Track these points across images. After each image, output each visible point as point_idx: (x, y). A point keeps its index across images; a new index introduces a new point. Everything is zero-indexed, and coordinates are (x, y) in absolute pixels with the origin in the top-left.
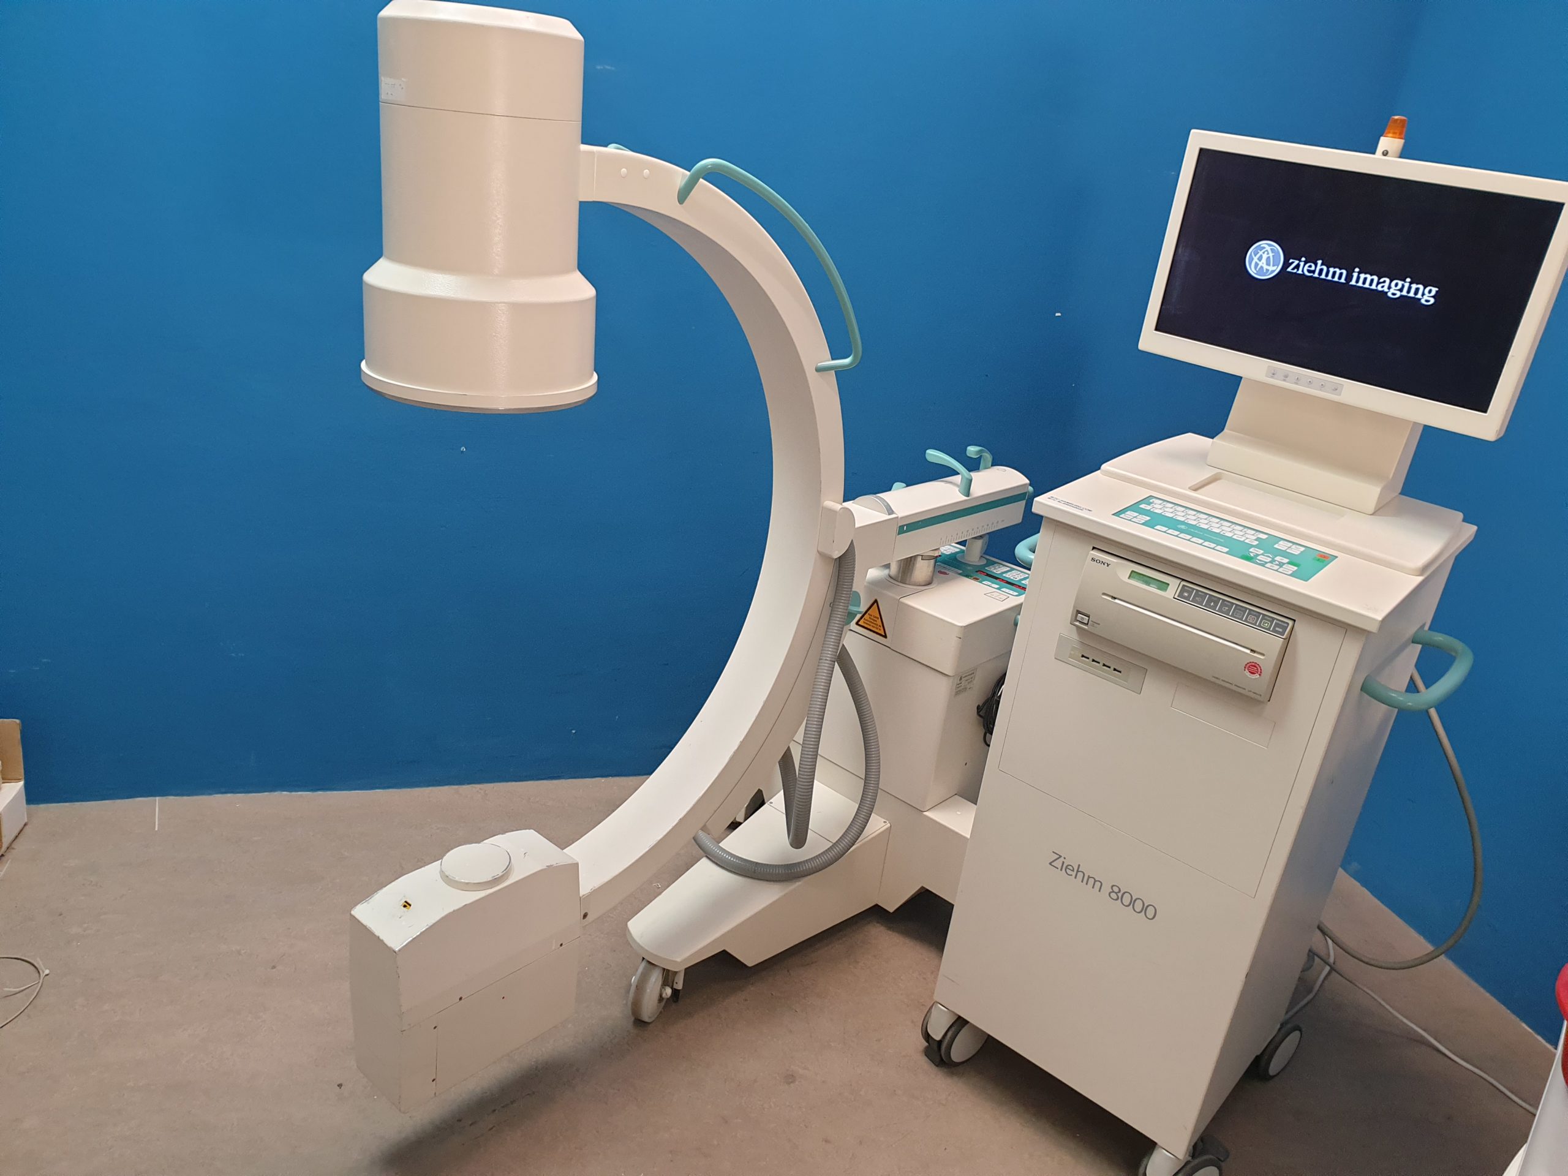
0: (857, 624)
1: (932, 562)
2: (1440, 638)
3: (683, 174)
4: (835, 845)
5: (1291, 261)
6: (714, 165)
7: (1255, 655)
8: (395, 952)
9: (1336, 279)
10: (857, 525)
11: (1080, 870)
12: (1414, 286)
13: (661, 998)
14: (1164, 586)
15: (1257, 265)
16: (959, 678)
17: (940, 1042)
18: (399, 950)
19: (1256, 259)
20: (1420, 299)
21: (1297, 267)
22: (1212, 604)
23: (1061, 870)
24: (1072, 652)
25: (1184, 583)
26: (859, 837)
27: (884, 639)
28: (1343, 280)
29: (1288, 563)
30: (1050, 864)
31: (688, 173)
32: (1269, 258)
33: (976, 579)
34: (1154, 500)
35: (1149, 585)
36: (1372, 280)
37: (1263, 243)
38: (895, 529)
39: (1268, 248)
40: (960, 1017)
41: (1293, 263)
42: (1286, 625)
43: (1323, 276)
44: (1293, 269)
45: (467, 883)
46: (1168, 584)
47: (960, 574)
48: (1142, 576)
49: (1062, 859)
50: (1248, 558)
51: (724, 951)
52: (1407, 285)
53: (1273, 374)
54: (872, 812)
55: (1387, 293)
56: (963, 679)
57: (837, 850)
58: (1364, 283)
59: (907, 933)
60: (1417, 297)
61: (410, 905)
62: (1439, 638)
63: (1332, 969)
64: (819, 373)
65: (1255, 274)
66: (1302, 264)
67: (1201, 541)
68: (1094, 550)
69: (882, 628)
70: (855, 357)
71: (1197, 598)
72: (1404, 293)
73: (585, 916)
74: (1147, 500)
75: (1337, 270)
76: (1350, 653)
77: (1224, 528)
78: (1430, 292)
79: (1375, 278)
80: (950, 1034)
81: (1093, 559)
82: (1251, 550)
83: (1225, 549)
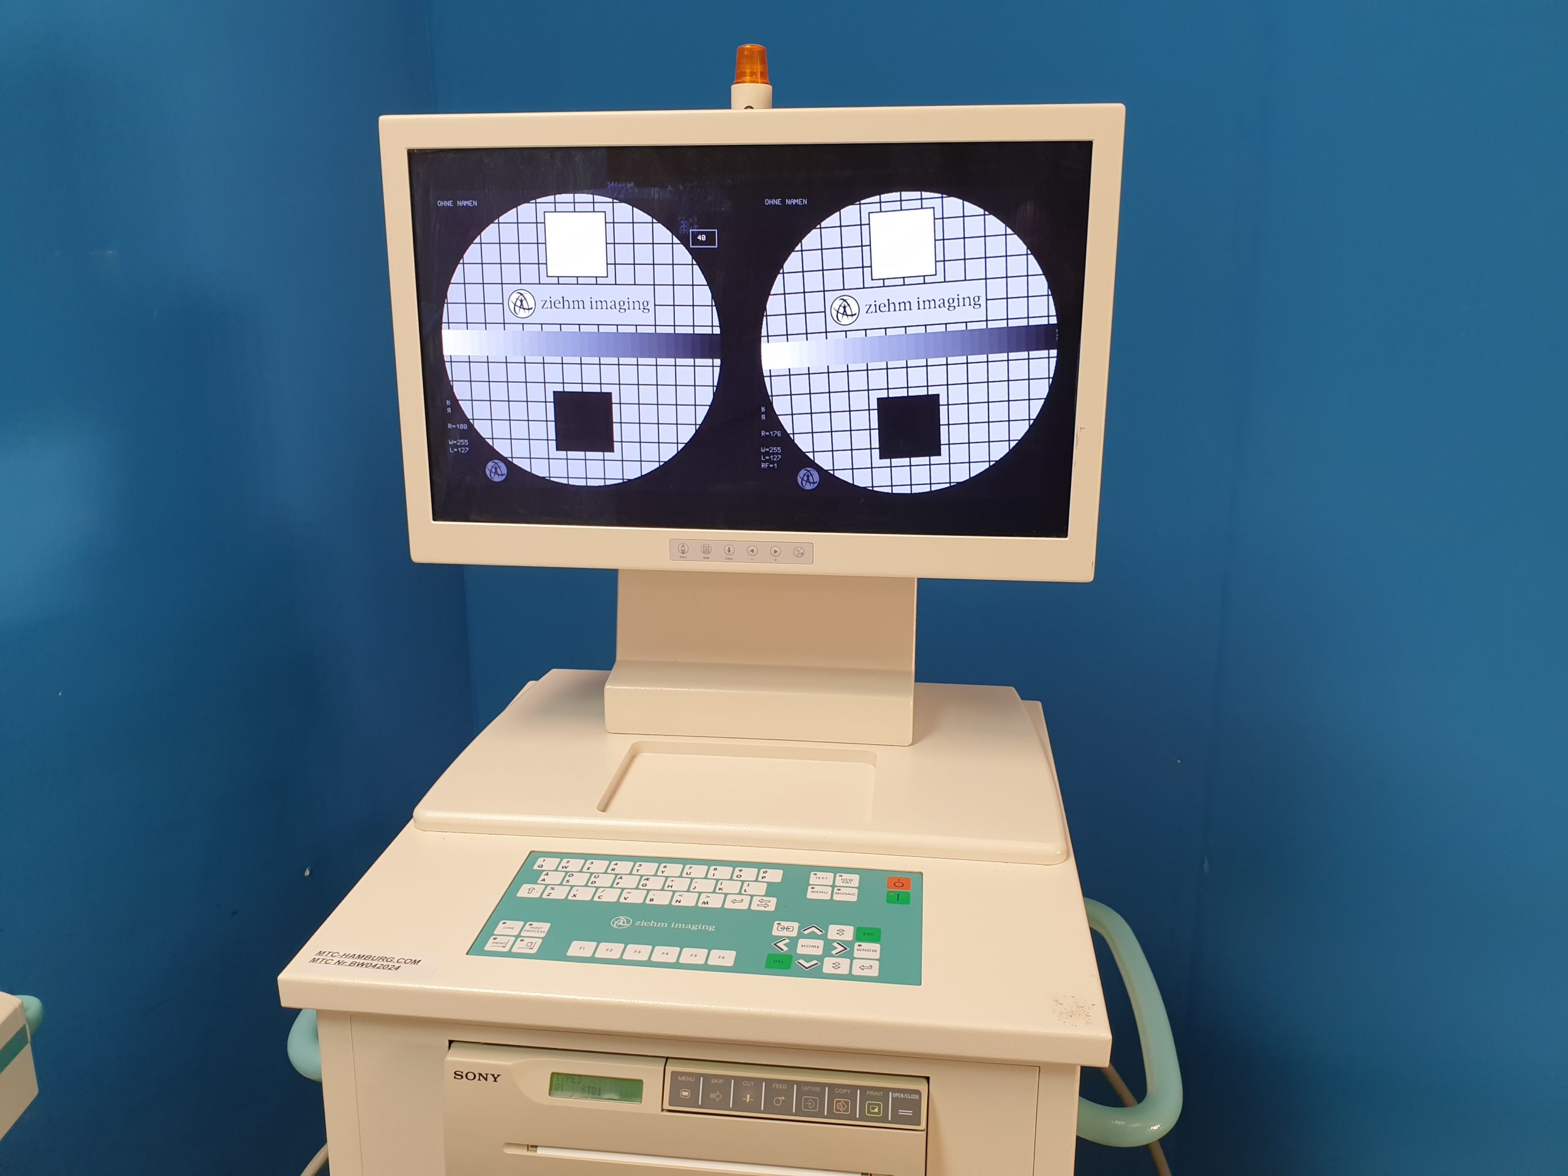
14: (630, 1089)
22: (746, 1098)
25: (670, 1065)
29: (857, 937)
34: (541, 862)
35: (599, 1099)
42: (916, 1097)
46: (640, 1081)
48: (577, 1081)
50: (782, 963)
53: (683, 552)
67: (673, 954)
68: (453, 1052)
71: (712, 1096)
77: (698, 886)
81: (458, 1075)
82: (774, 933)
83: (728, 957)
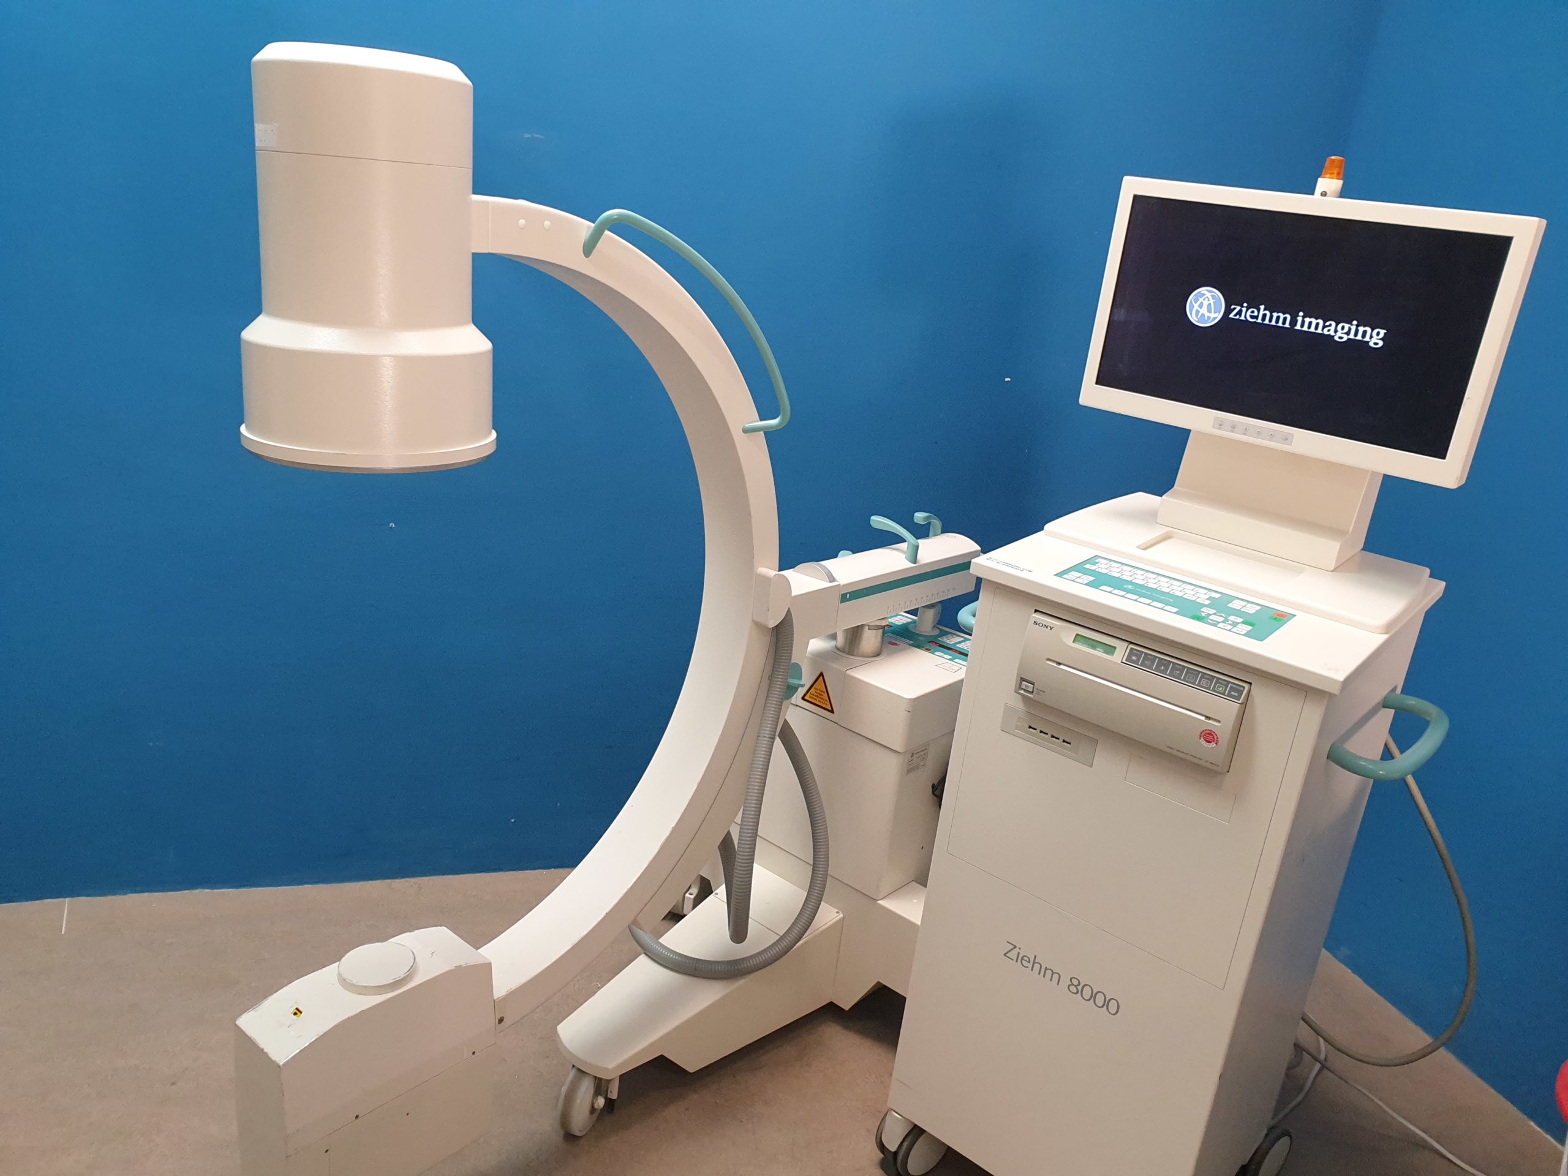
0: (803, 698)
1: (881, 631)
2: (1414, 703)
3: (589, 227)
4: (782, 938)
5: (1233, 307)
6: (621, 216)
7: (1211, 722)
8: (279, 1066)
9: (1280, 324)
10: (793, 594)
11: (1036, 961)
12: (1361, 329)
13: (593, 1110)
14: (1111, 649)
15: (1197, 312)
16: (910, 754)
17: (896, 1154)
18: (284, 1065)
19: (1196, 306)
20: (1368, 342)
21: (1240, 313)
22: (1162, 668)
23: (1017, 961)
24: (1019, 723)
25: (1131, 646)
26: (807, 929)
27: (831, 714)
28: (1287, 325)
29: (1243, 623)
30: (1005, 955)
31: (593, 225)
32: (1210, 304)
33: (928, 650)
34: (1100, 560)
35: (1095, 649)
36: (1317, 324)
37: (1203, 290)
38: (838, 598)
39: (1208, 295)
40: (915, 1126)
41: (1235, 309)
42: (1242, 689)
43: (1267, 322)
44: (1235, 315)
45: (366, 987)
46: (1115, 648)
47: (911, 645)
48: (1087, 640)
49: (1017, 949)
50: (1199, 618)
51: (662, 1056)
52: (1353, 328)
53: (1220, 425)
54: (821, 901)
55: (1333, 336)
56: (915, 756)
57: (784, 943)
58: (1309, 327)
59: (865, 1033)
60: (1365, 340)
61: (301, 1012)
62: (1412, 701)
63: (1323, 1067)
64: (748, 435)
65: (1197, 322)
66: (1244, 310)
67: (1148, 601)
68: (1037, 613)
69: (828, 703)
70: (782, 419)
71: (1146, 662)
72: (1352, 336)
73: (501, 1020)
74: (1092, 560)
75: (1281, 315)
76: (1312, 717)
77: (1173, 587)
78: (1378, 334)
79: (1321, 322)
80: (906, 1144)
81: (1035, 623)
82: (1202, 610)
83: (1175, 610)
